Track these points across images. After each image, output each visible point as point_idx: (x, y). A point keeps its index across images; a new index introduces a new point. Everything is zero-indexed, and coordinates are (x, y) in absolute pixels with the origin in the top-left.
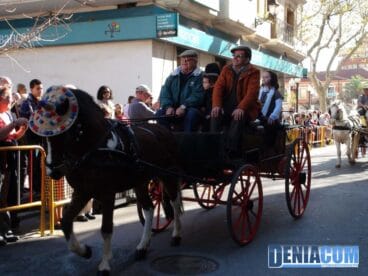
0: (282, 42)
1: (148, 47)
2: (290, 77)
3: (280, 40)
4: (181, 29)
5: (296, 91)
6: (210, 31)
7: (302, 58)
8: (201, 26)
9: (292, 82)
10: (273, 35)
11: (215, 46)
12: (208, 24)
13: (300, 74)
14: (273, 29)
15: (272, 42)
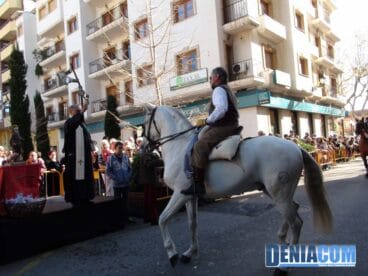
0: (330, 98)
1: (255, 110)
2: (336, 117)
3: (329, 97)
4: (272, 99)
5: (342, 124)
6: (287, 97)
7: (344, 105)
8: (282, 95)
9: (339, 120)
10: (324, 94)
11: (291, 105)
12: (285, 94)
13: (344, 114)
14: (323, 91)
15: (324, 98)
